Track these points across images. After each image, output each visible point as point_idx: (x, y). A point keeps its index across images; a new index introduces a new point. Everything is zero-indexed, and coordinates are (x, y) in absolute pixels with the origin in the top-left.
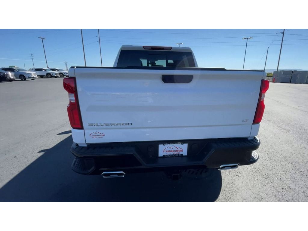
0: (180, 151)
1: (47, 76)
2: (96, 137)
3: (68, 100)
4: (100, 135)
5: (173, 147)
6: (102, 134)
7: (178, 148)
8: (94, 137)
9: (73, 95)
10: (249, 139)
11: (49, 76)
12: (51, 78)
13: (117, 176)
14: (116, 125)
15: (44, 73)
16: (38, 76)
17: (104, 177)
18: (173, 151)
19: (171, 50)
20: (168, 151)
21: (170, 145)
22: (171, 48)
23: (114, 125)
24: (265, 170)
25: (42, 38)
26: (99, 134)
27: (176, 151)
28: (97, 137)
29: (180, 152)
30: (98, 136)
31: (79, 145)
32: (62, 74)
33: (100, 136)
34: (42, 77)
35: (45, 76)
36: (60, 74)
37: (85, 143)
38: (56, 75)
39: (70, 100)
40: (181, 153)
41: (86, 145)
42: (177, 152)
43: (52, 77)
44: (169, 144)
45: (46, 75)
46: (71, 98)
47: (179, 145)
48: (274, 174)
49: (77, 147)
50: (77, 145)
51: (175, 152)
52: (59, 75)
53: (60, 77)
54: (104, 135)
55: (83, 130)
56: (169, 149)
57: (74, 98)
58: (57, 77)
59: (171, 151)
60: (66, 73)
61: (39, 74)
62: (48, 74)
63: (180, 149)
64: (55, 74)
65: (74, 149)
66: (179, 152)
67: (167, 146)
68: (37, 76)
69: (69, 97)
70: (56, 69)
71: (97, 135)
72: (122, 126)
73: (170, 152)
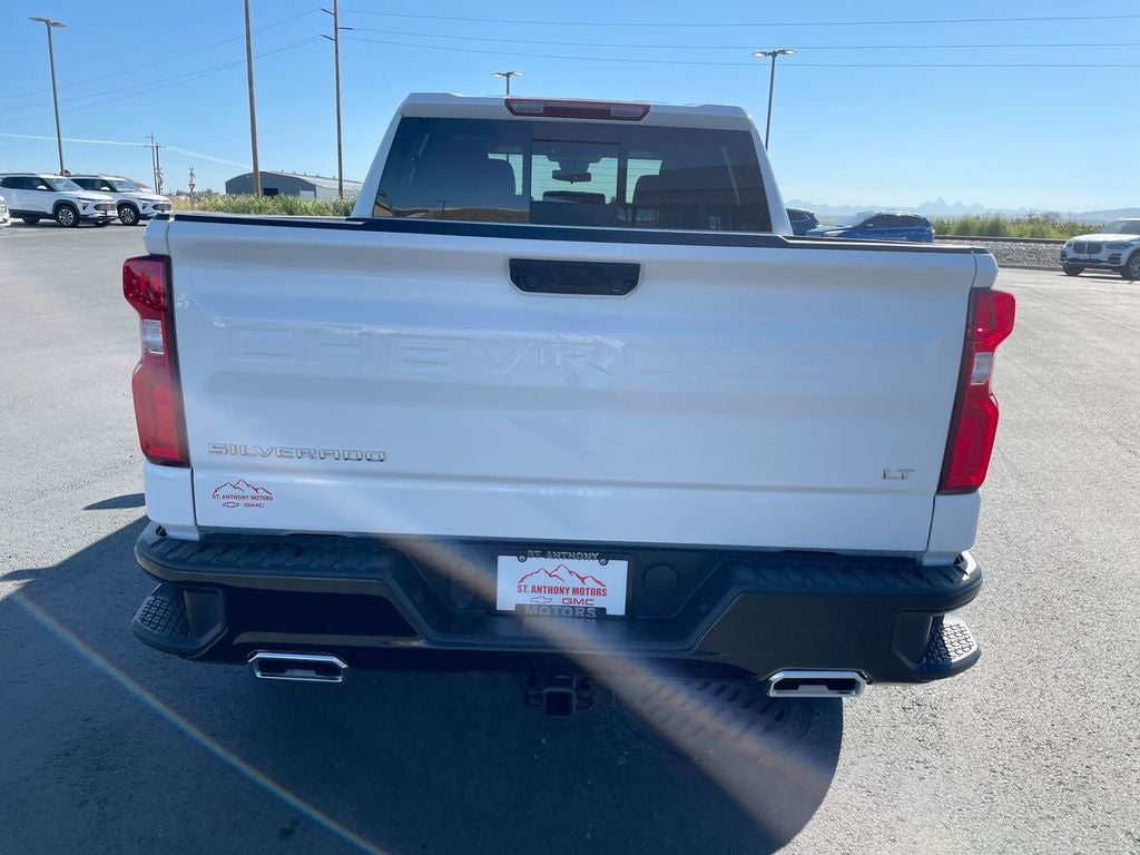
0: (596, 592)
1: (55, 216)
2: (237, 501)
3: (139, 343)
4: (255, 494)
5: (562, 573)
6: (261, 492)
7: (582, 579)
8: (230, 502)
9: (157, 325)
10: (927, 562)
11: (67, 216)
12: (74, 225)
13: (310, 677)
14: (317, 455)
15: (42, 202)
16: (14, 214)
17: (258, 675)
18: (562, 591)
19: (645, 121)
20: (540, 589)
21: (548, 559)
22: (646, 109)
23: (312, 457)
24: (1083, 750)
25: (47, 22)
26: (251, 492)
27: (575, 591)
28: (242, 502)
29: (595, 597)
30: (245, 501)
31: (170, 533)
32: (132, 206)
33: (253, 498)
34: (31, 219)
35: (46, 216)
36: (121, 206)
37: (192, 523)
38: (98, 214)
39: (146, 346)
40: (598, 602)
41: (195, 536)
42: (579, 597)
43: (79, 221)
44: (544, 555)
45: (50, 211)
46: (149, 338)
47: (588, 567)
48: (1118, 774)
49: (159, 542)
50: (161, 531)
51: (570, 595)
52: (116, 213)
53: (119, 221)
54: (267, 498)
55: (188, 471)
56: (542, 580)
57: (159, 339)
58: (104, 222)
59: (551, 590)
60: (151, 204)
61: (18, 206)
62: (62, 205)
63: (590, 584)
64: (97, 207)
65: (148, 549)
66: (590, 597)
67: (535, 563)
68: (7, 215)
69: (144, 332)
70: (105, 183)
71: (241, 493)
72: (342, 464)
73: (547, 595)
